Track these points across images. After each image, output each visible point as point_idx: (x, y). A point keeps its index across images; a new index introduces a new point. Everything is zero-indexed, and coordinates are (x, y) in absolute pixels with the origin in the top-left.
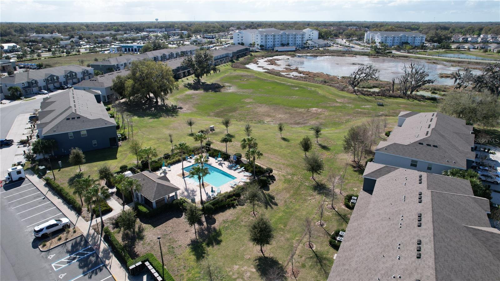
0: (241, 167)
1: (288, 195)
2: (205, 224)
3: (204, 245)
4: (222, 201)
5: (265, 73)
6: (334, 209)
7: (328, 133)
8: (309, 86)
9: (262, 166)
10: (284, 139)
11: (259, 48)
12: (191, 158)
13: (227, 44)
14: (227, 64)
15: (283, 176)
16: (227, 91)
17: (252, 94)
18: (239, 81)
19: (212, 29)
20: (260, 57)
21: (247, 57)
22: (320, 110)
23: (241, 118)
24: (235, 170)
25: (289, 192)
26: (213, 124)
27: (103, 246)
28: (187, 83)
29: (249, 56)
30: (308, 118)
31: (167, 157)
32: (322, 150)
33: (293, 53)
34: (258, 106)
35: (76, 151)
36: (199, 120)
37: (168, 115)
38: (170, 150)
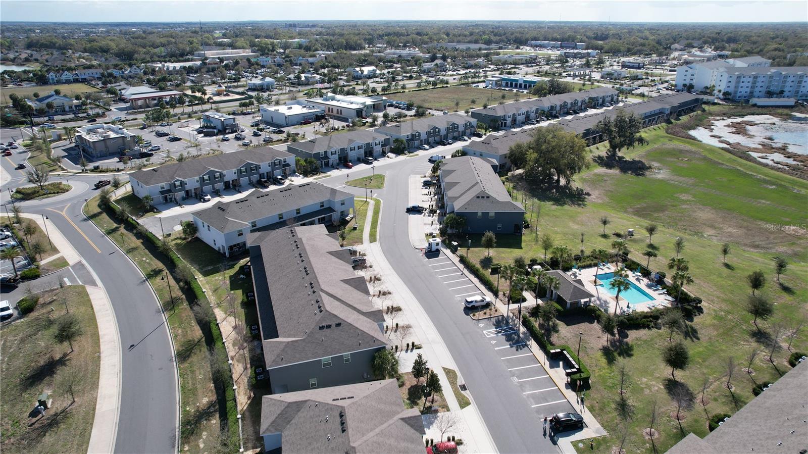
0: (663, 289)
1: (715, 333)
2: (617, 336)
3: (615, 354)
4: (637, 319)
5: (721, 151)
6: (772, 362)
7: (801, 271)
8: (797, 185)
9: (689, 293)
10: (727, 266)
11: (721, 96)
12: (604, 265)
13: (662, 84)
14: (659, 125)
15: (715, 310)
16: (654, 176)
17: (692, 187)
18: (676, 160)
19: (639, 48)
20: (718, 115)
21: (695, 113)
22: (802, 231)
23: (669, 222)
24: (655, 290)
25: (717, 330)
26: (633, 226)
27: (522, 329)
28: (597, 155)
29: (699, 112)
30: (776, 241)
31: (577, 258)
32: (782, 291)
33: (786, 111)
34: (699, 209)
35: (489, 234)
36: (614, 217)
37: (573, 203)
38: (580, 250)
